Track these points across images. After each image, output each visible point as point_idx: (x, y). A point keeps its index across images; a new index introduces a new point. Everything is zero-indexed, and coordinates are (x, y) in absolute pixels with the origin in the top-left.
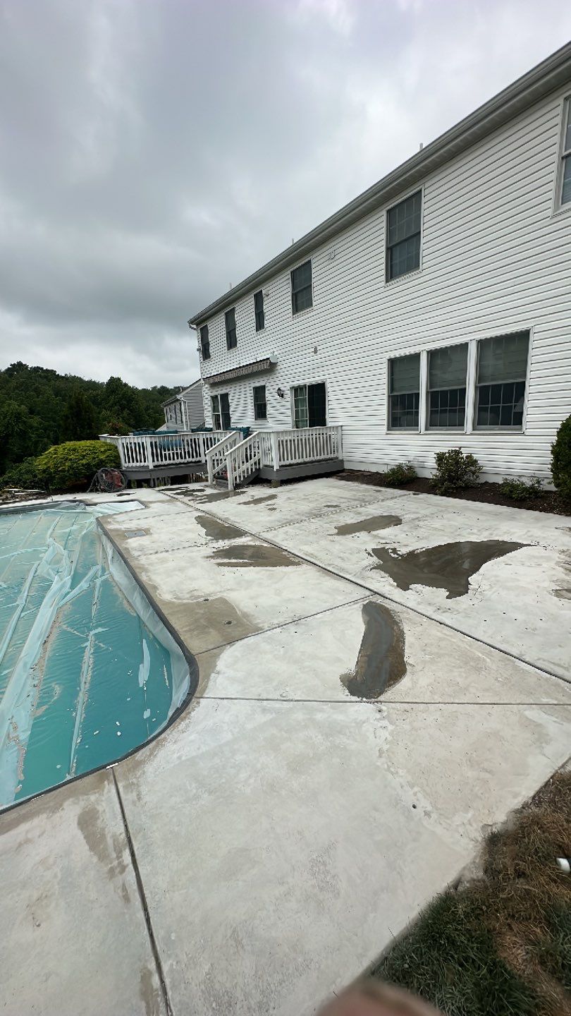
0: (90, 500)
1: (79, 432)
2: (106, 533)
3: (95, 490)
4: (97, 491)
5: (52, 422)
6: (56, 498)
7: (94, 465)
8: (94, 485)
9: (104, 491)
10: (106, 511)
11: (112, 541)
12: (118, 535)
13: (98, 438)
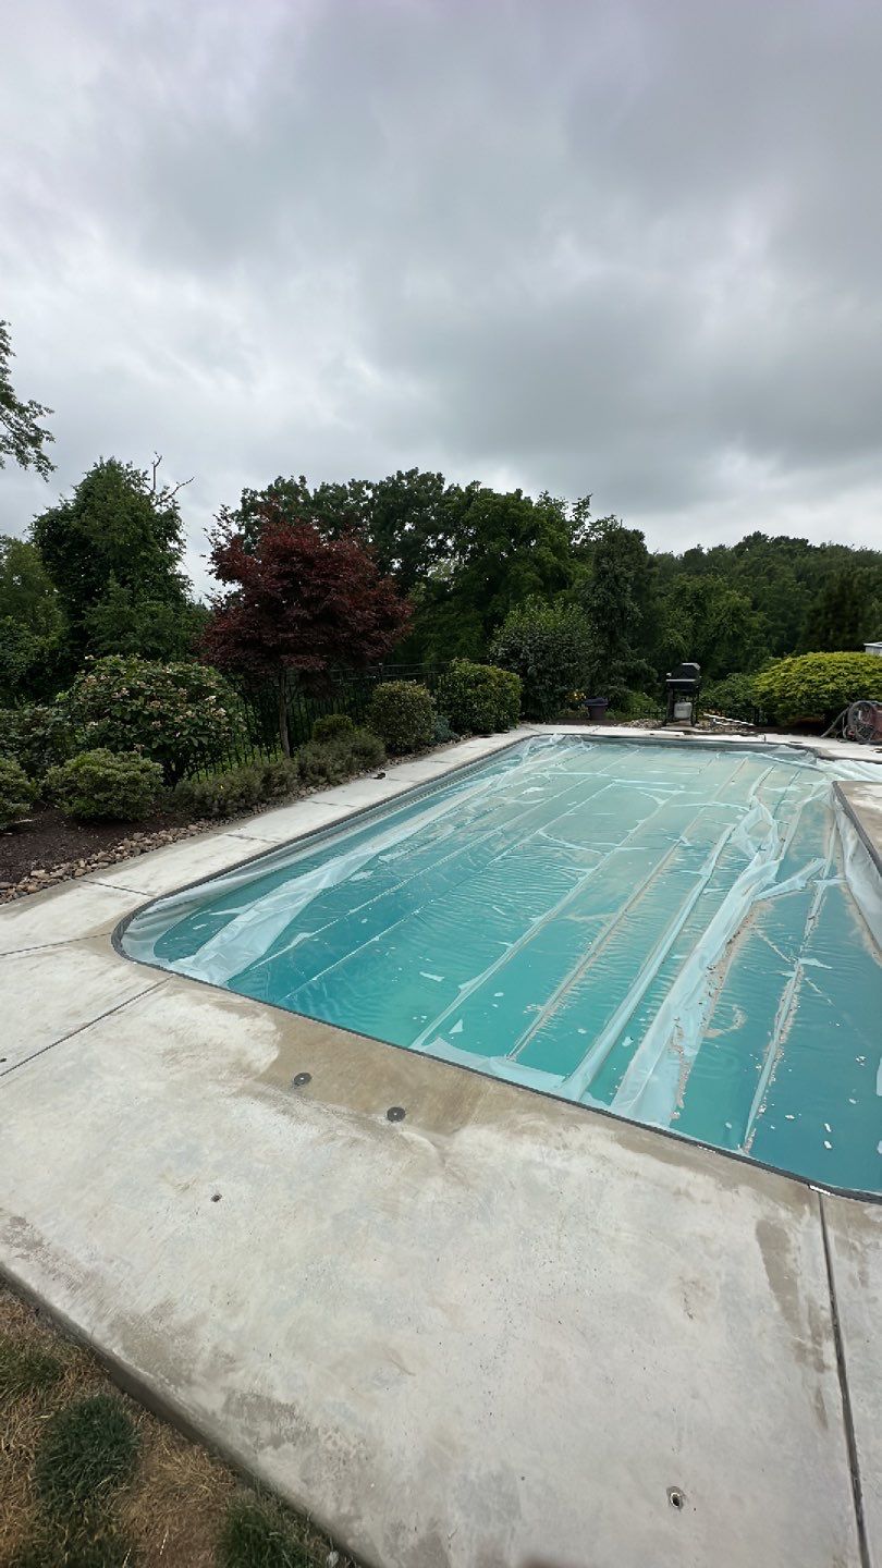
0: (825, 750)
1: (831, 638)
2: (849, 812)
3: (837, 735)
4: (840, 736)
5: (779, 623)
6: (771, 738)
7: (847, 694)
8: (839, 727)
9: (852, 739)
10: (852, 773)
11: (857, 827)
12: (872, 819)
13: (863, 649)
